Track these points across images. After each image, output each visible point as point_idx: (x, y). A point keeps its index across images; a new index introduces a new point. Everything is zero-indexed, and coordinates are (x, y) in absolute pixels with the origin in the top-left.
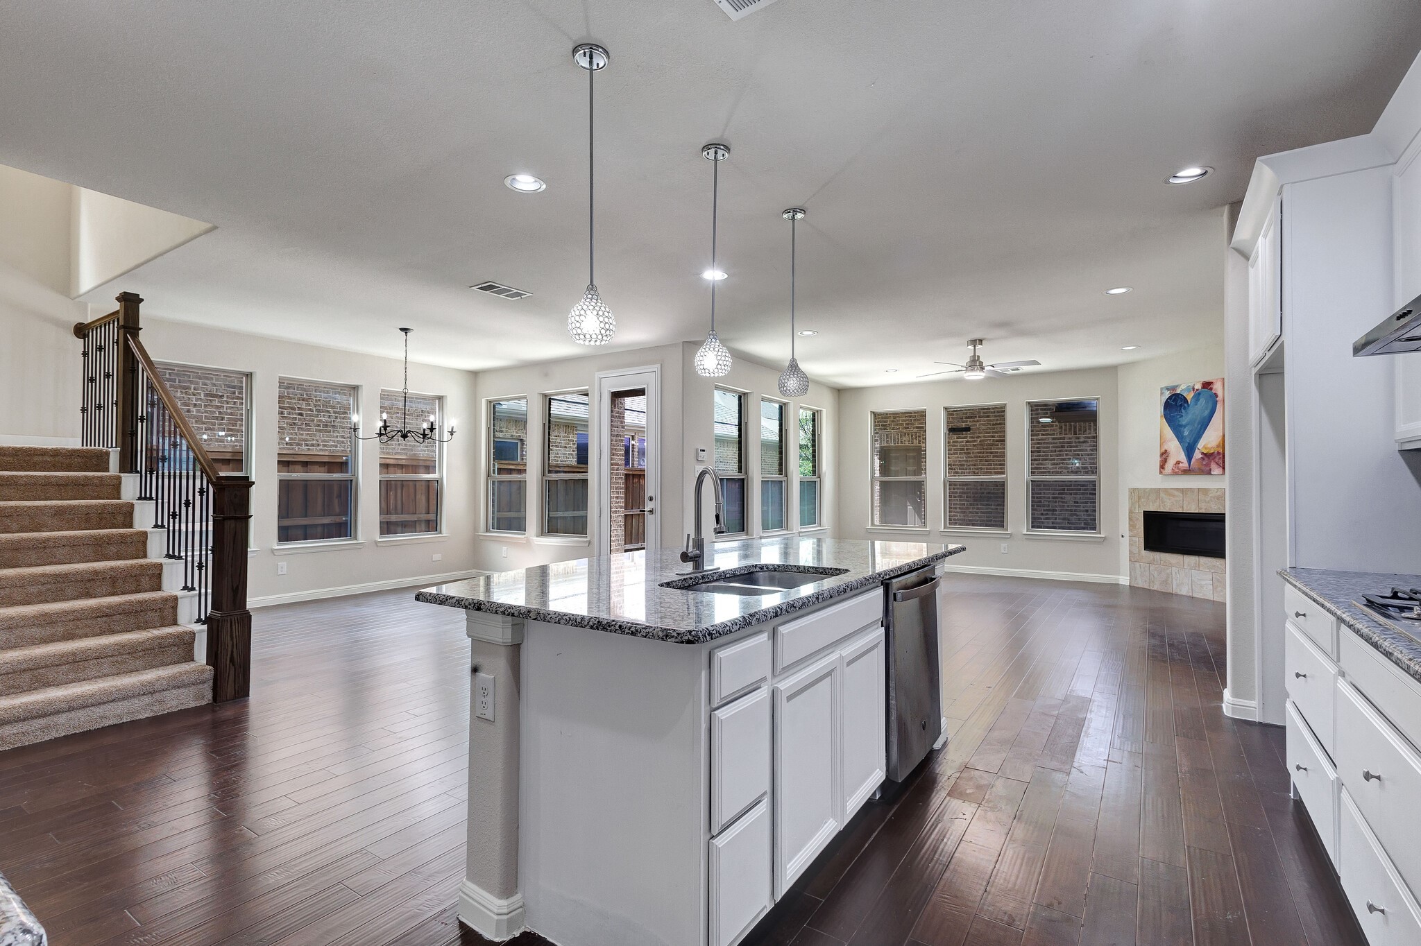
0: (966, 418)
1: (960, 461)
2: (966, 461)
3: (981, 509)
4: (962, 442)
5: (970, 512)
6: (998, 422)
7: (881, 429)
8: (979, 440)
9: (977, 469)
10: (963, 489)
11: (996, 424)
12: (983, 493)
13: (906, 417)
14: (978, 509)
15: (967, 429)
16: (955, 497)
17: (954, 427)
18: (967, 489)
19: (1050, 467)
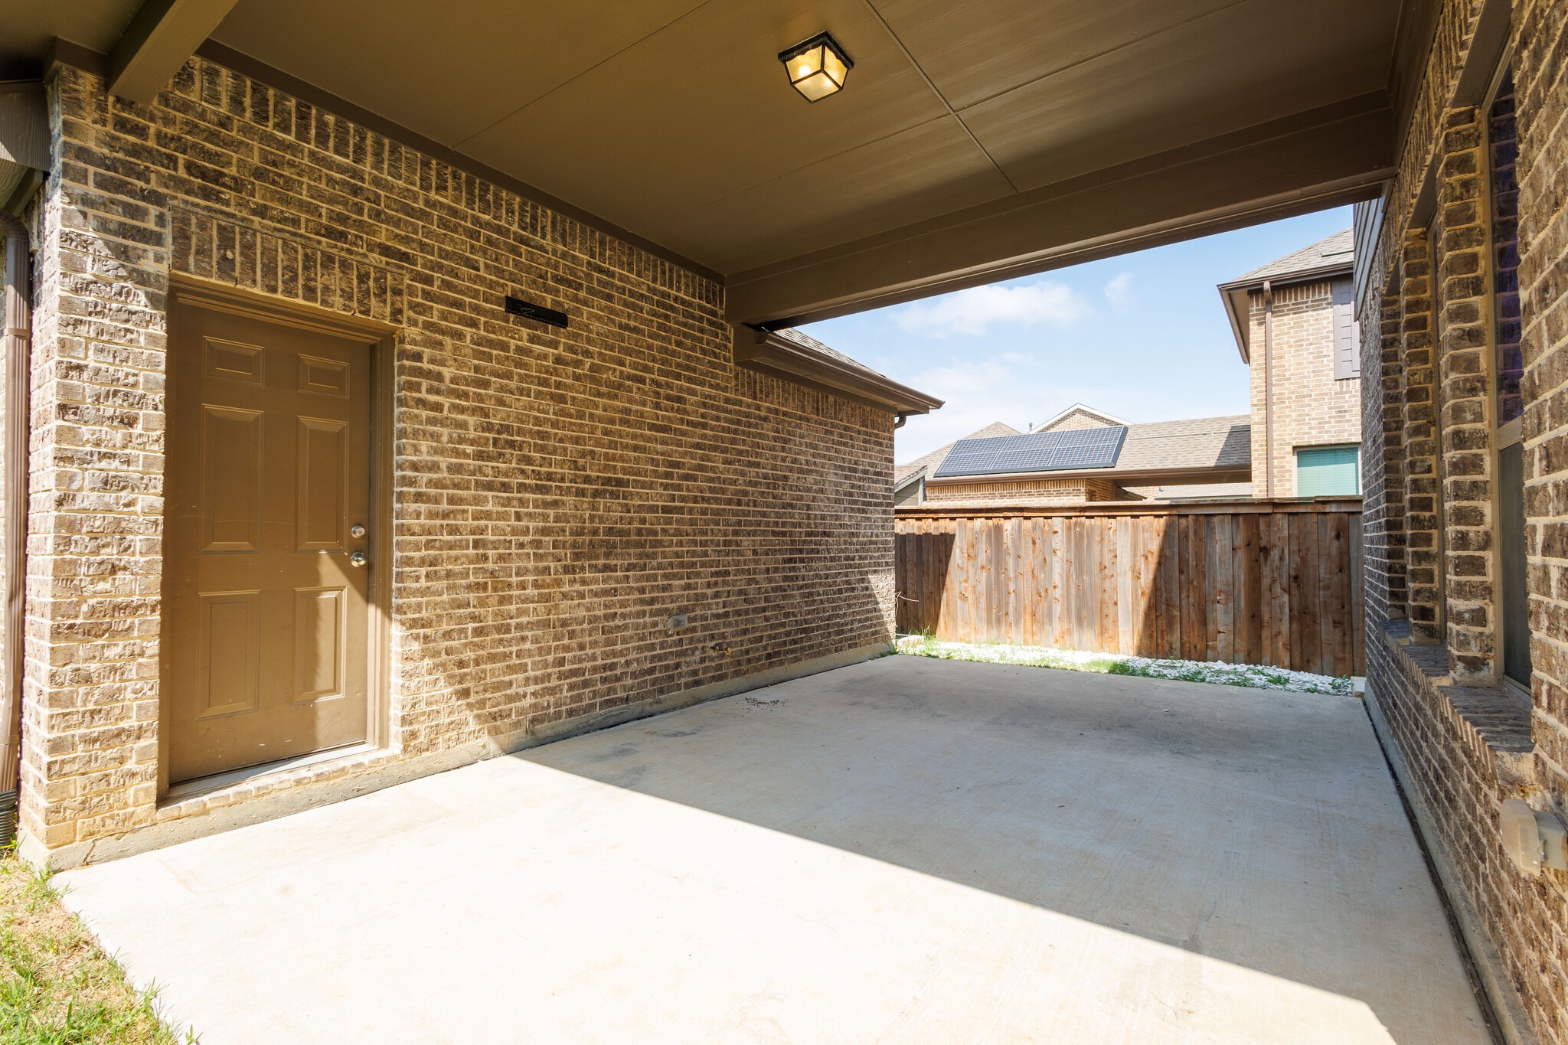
0: (558, 279)
1: (538, 421)
2: (554, 424)
3: (596, 581)
4: (545, 357)
5: (565, 596)
6: (632, 323)
7: (179, 184)
8: (588, 362)
9: (583, 455)
10: (545, 518)
11: (626, 327)
12: (595, 532)
13: (330, 180)
14: (584, 582)
15: (558, 319)
16: (521, 545)
17: (521, 297)
18: (557, 519)
19: (722, 466)
